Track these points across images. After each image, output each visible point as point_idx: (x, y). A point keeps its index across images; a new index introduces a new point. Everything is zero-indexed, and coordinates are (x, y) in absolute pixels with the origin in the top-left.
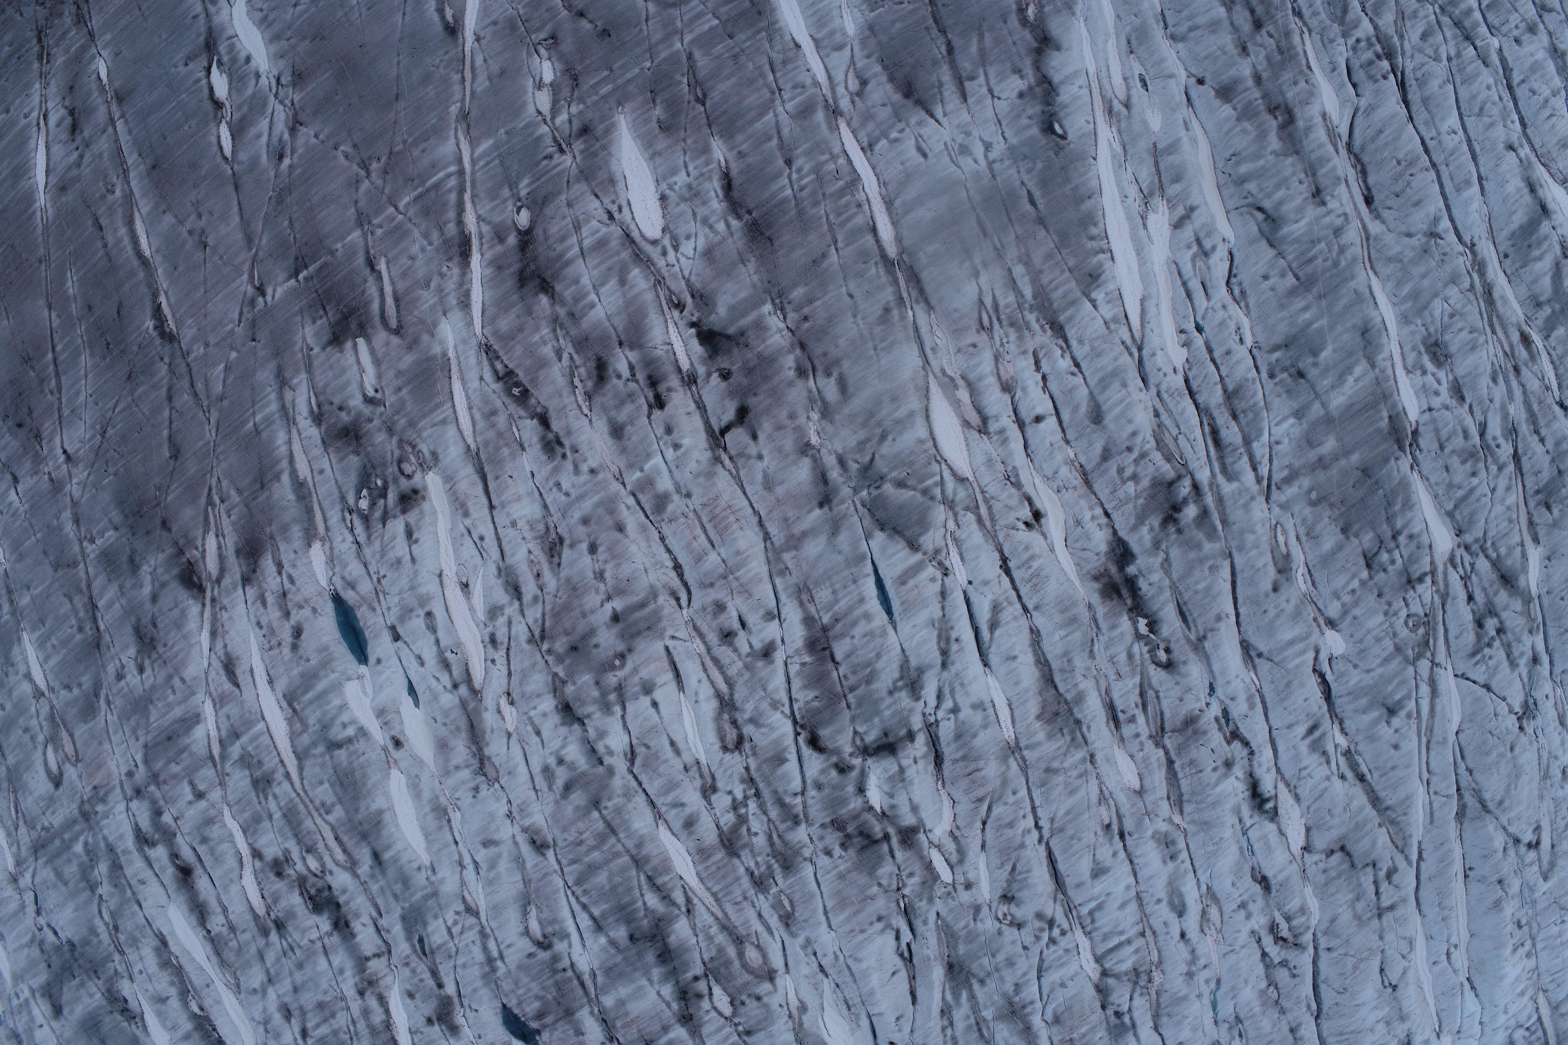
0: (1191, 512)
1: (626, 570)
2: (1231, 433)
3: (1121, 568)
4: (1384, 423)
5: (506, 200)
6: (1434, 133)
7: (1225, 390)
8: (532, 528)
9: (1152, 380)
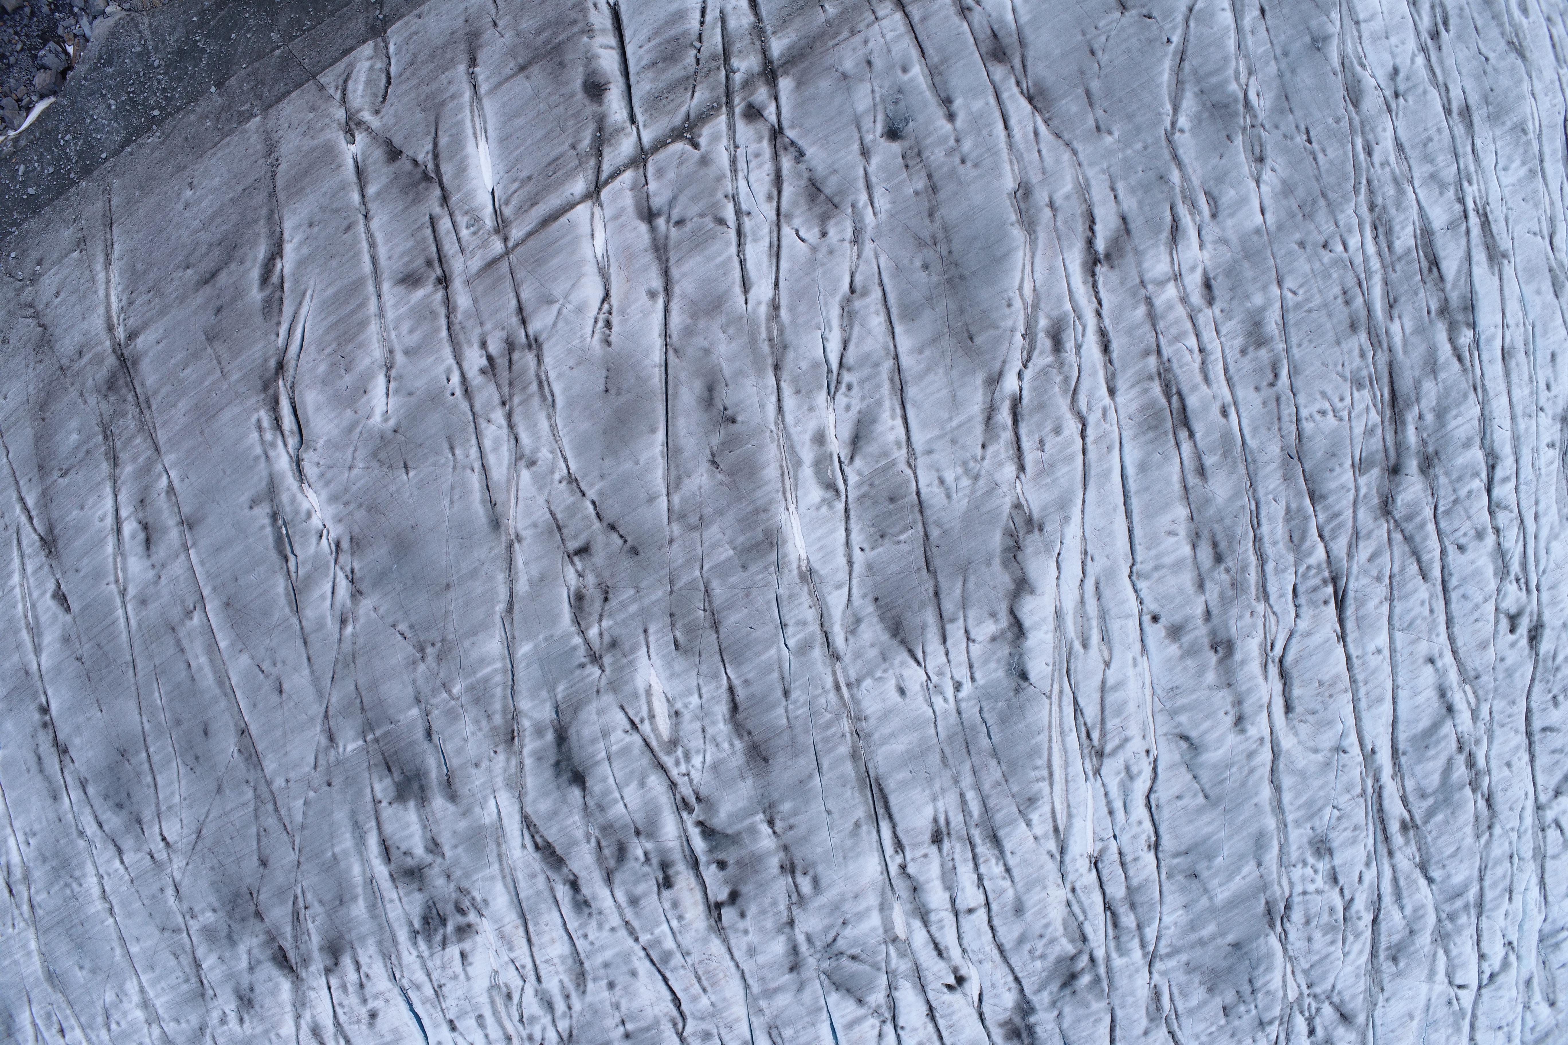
0: (1085, 980)
1: (636, 1004)
2: (1128, 920)
3: (1024, 1018)
4: (1261, 907)
5: (544, 701)
6: (1360, 653)
7: (1128, 888)
8: (563, 963)
9: (1071, 877)
